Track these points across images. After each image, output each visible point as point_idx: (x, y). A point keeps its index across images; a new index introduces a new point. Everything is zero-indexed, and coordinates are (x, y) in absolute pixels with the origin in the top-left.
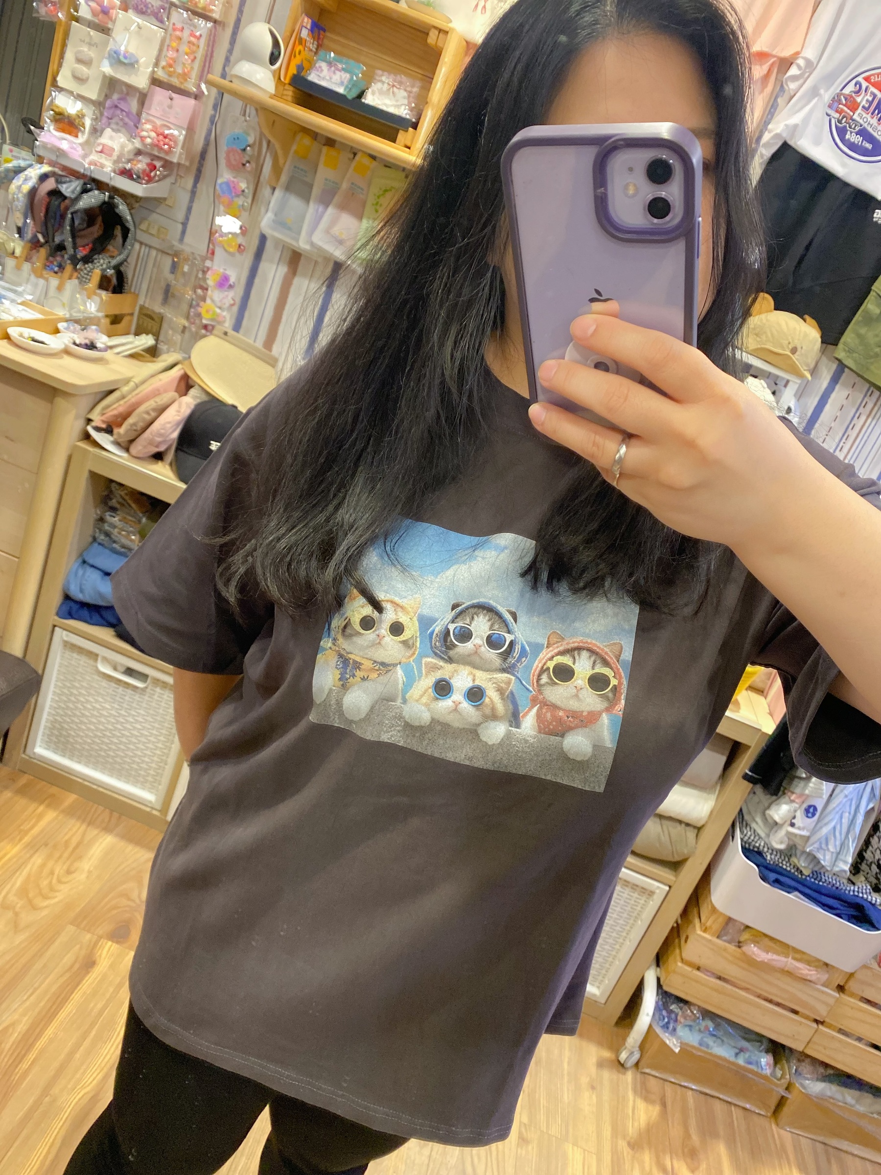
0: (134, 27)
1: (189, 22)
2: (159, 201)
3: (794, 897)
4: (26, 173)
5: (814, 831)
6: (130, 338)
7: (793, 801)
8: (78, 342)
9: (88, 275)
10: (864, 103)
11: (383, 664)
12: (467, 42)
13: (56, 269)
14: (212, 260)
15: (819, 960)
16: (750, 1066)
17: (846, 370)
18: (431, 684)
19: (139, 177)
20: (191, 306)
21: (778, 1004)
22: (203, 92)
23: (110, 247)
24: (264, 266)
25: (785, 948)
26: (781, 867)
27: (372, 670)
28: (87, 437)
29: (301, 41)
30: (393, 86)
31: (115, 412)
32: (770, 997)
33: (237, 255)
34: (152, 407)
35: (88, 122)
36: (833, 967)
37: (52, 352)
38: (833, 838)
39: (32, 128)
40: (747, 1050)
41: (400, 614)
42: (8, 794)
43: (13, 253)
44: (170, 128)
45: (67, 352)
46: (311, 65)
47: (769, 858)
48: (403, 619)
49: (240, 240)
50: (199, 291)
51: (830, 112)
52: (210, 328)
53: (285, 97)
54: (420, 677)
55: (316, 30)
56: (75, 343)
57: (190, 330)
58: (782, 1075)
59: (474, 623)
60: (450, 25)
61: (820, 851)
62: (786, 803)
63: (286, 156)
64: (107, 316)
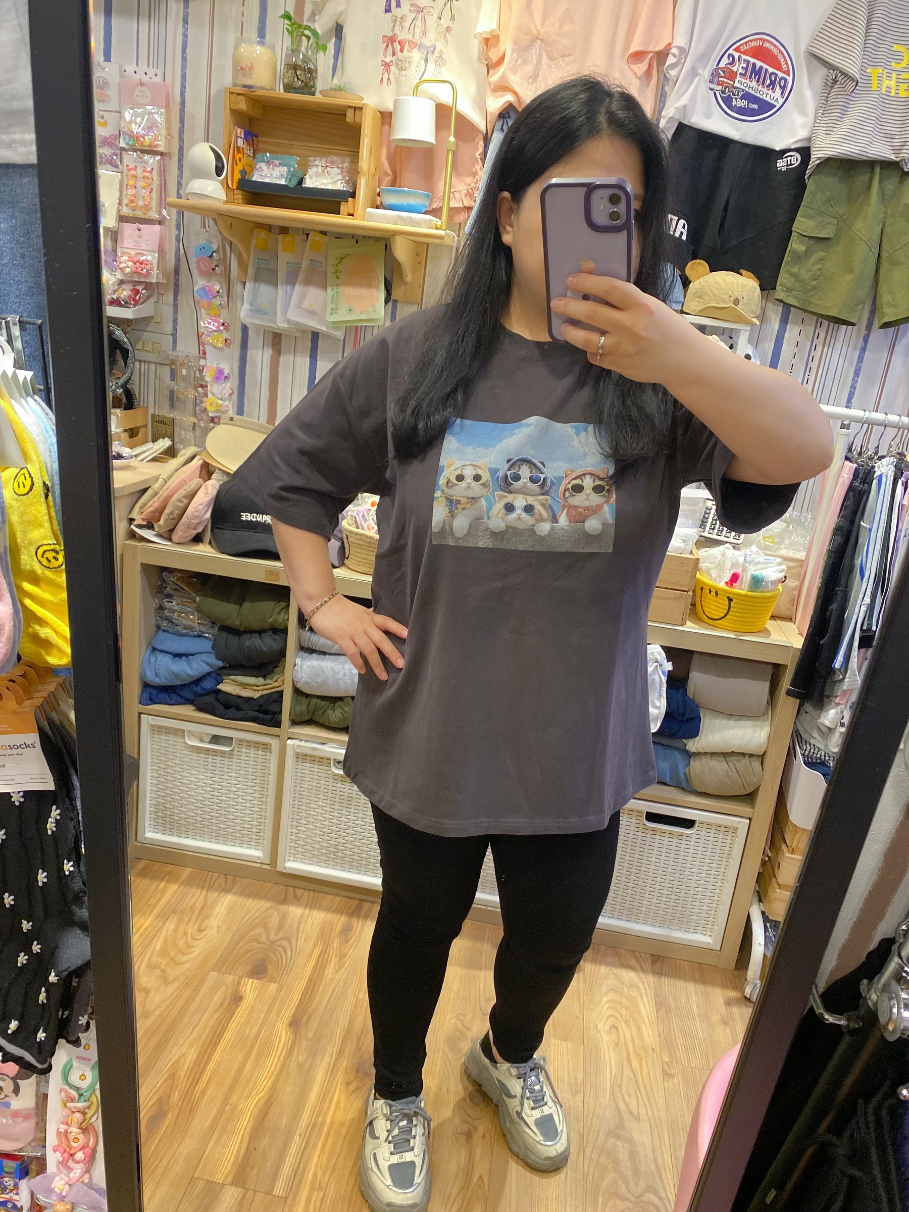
1: (140, 160)
2: (146, 320)
6: (150, 445)
7: (838, 704)
11: (473, 498)
12: (380, 112)
14: (205, 358)
18: (502, 506)
19: (126, 303)
20: (196, 404)
22: (165, 217)
23: (116, 371)
24: (250, 353)
27: (468, 503)
29: (239, 150)
30: (327, 166)
31: (152, 509)
33: (225, 348)
34: (182, 495)
41: (478, 470)
44: (144, 255)
46: (253, 168)
48: (480, 472)
49: (225, 335)
50: (200, 389)
51: (712, 86)
52: (216, 420)
53: (236, 201)
55: (249, 137)
57: (200, 427)
59: (521, 470)
60: (363, 102)
63: (248, 252)
64: (126, 431)
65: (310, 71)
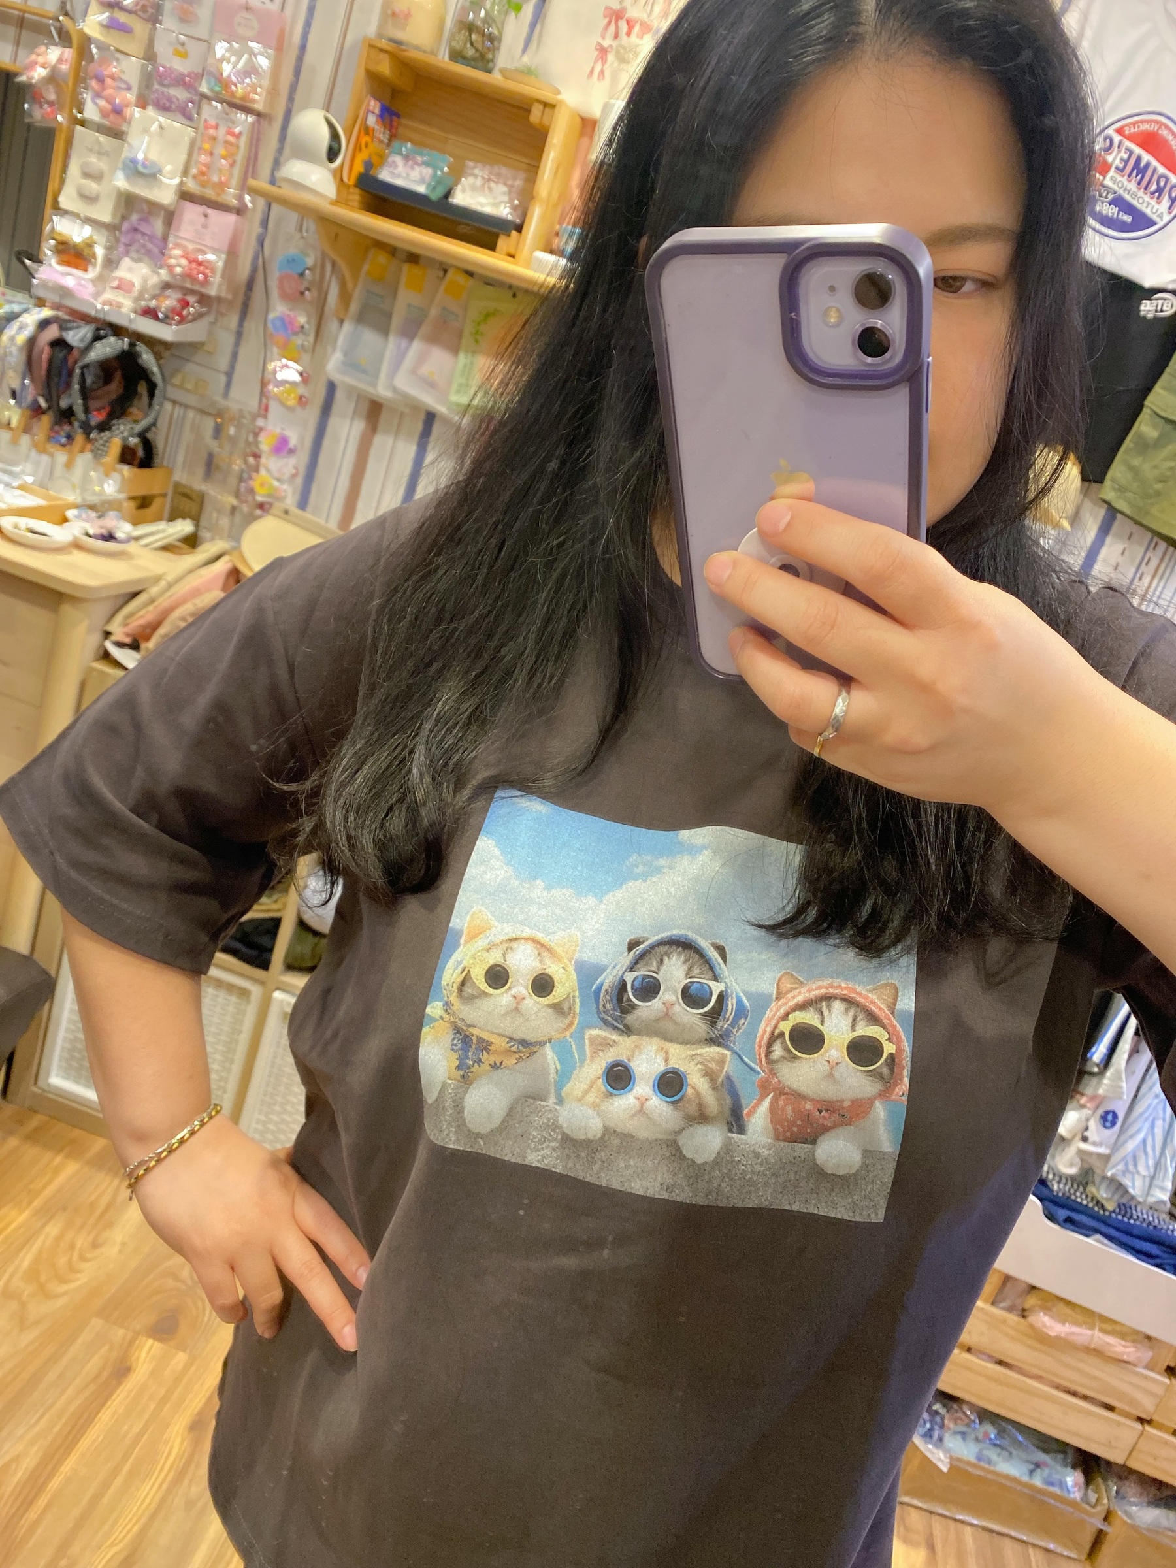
0: (155, 127)
1: (225, 116)
2: (194, 347)
3: (1094, 1242)
4: (21, 319)
5: (1115, 1147)
6: (163, 525)
7: (1083, 1106)
8: (91, 532)
9: (104, 446)
10: (1117, 162)
11: (524, 1043)
12: (580, 117)
13: (63, 440)
14: (265, 417)
15: (1137, 1332)
16: (1052, 1489)
17: (1119, 516)
18: (600, 1072)
19: (167, 317)
20: (241, 480)
21: (1085, 1398)
22: (246, 206)
23: (133, 410)
24: (334, 422)
25: (1089, 1316)
26: (1075, 1201)
27: (508, 1052)
28: (106, 656)
29: (367, 130)
30: (489, 180)
31: (142, 622)
32: (1074, 1387)
33: (299, 410)
34: (190, 611)
35: (99, 251)
36: (1156, 1339)
37: (57, 545)
38: (1143, 1157)
39: (28, 262)
40: (1045, 1464)
41: (548, 961)
42: (13, 1142)
43: (9, 424)
44: (205, 252)
45: (77, 545)
46: (382, 159)
47: (1056, 1187)
48: (553, 969)
49: (302, 390)
50: (251, 460)
52: (266, 506)
53: (350, 203)
54: (582, 1061)
55: (387, 115)
56: (88, 535)
57: (241, 511)
58: (1097, 1501)
59: (664, 968)
60: (560, 97)
61: (1127, 1175)
62: (1074, 1109)
63: (356, 278)
64: (132, 498)
65: (491, 38)
